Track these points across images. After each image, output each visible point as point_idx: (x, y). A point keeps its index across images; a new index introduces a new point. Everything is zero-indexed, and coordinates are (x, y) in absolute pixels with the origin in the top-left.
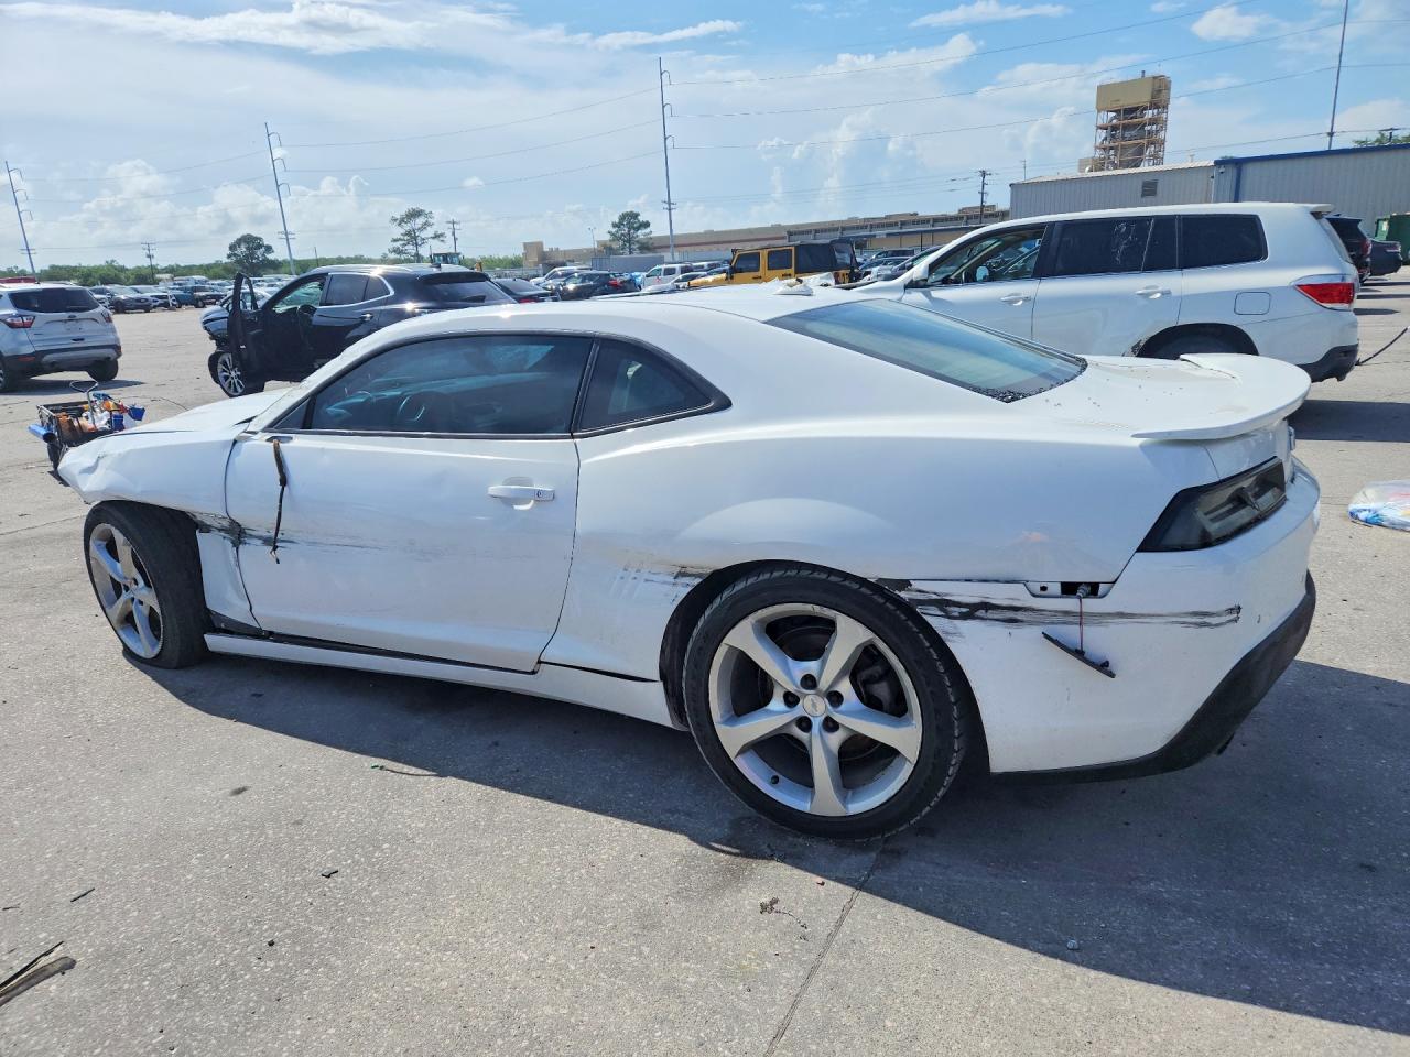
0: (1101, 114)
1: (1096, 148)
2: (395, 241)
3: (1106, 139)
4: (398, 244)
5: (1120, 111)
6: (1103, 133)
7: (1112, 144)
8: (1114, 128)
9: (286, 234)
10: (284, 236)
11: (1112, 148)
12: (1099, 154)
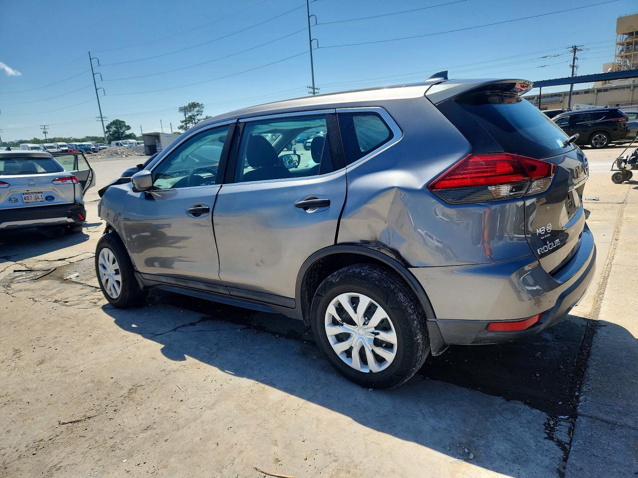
0: (620, 35)
1: (616, 56)
2: (183, 122)
3: (622, 50)
4: (183, 124)
5: (631, 34)
6: (621, 48)
7: (627, 54)
8: (629, 44)
9: (102, 118)
10: (101, 119)
11: (626, 57)
12: (618, 60)
